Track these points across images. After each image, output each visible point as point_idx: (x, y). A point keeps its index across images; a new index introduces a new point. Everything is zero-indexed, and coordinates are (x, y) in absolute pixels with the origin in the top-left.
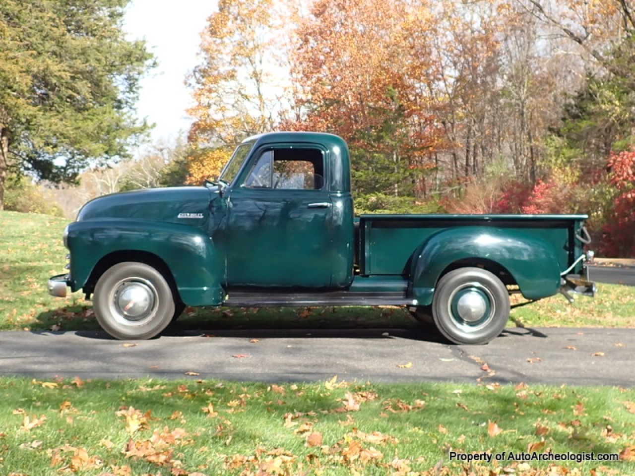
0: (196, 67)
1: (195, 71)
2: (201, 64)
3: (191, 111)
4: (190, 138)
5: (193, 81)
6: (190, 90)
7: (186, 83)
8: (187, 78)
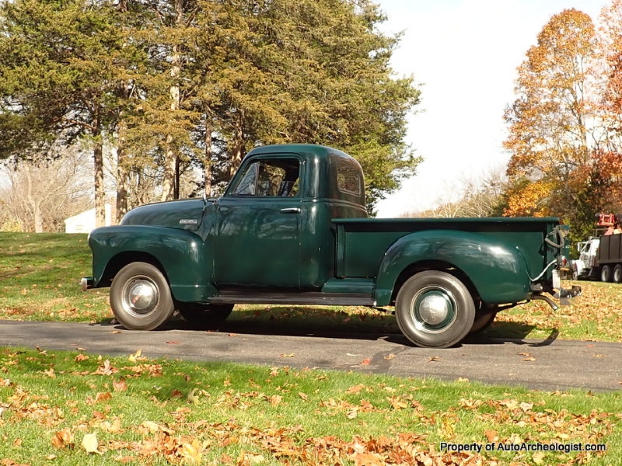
0: (516, 102)
1: (514, 106)
2: (520, 98)
3: (509, 145)
4: (509, 172)
5: (512, 115)
6: (510, 125)
7: (506, 118)
8: (507, 113)
